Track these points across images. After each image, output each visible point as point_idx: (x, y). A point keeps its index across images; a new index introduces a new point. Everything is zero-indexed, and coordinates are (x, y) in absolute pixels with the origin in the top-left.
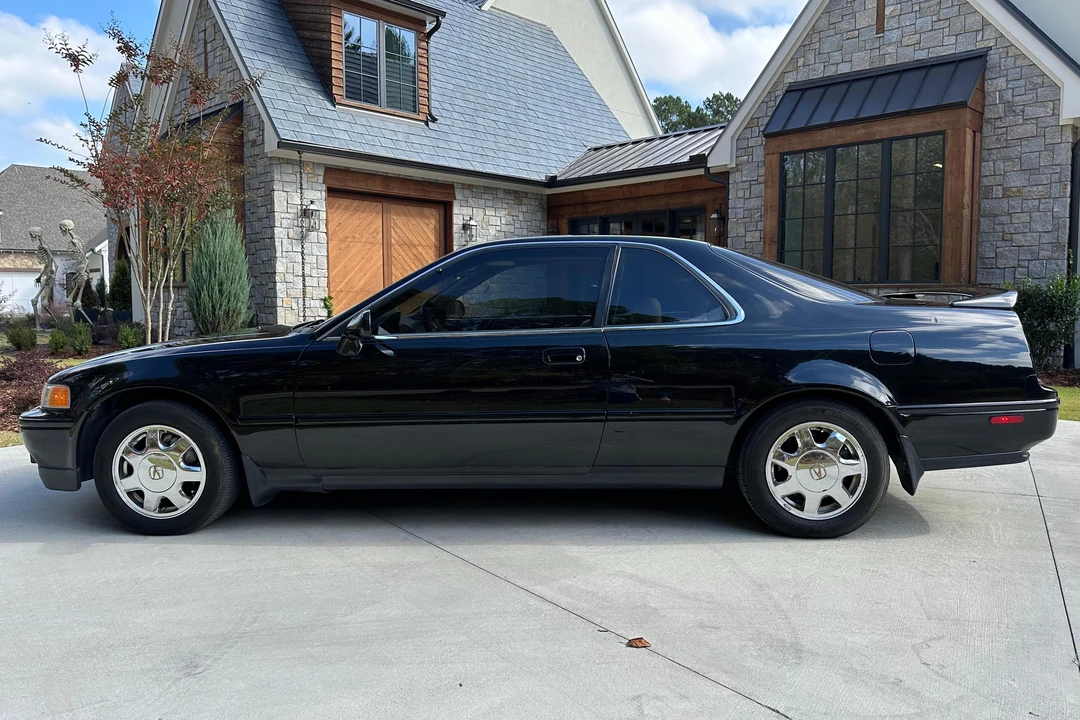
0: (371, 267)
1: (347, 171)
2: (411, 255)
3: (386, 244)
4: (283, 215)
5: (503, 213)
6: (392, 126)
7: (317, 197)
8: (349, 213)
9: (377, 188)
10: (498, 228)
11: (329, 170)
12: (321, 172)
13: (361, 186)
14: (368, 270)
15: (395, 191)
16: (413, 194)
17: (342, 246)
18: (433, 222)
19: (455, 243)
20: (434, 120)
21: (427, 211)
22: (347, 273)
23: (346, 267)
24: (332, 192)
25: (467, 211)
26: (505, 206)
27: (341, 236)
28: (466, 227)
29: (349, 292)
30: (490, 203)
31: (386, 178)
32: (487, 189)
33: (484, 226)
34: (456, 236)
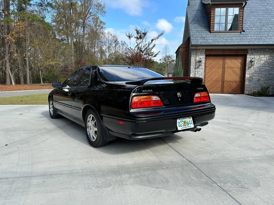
0: (218, 74)
1: (212, 50)
2: (232, 71)
3: (224, 68)
4: (193, 63)
5: (268, 56)
6: (227, 36)
7: (202, 57)
8: (213, 61)
9: (221, 53)
10: (265, 61)
11: (206, 50)
12: (204, 51)
13: (216, 53)
14: (217, 75)
15: (227, 53)
16: (232, 53)
17: (210, 69)
18: (240, 61)
19: (247, 66)
20: (244, 31)
21: (238, 58)
22: (211, 76)
23: (211, 74)
24: (207, 56)
25: (252, 56)
26: (268, 54)
27: (210, 67)
28: (251, 62)
29: (211, 81)
30: (263, 53)
31: (224, 50)
32: (261, 49)
33: (259, 61)
34: (247, 64)
